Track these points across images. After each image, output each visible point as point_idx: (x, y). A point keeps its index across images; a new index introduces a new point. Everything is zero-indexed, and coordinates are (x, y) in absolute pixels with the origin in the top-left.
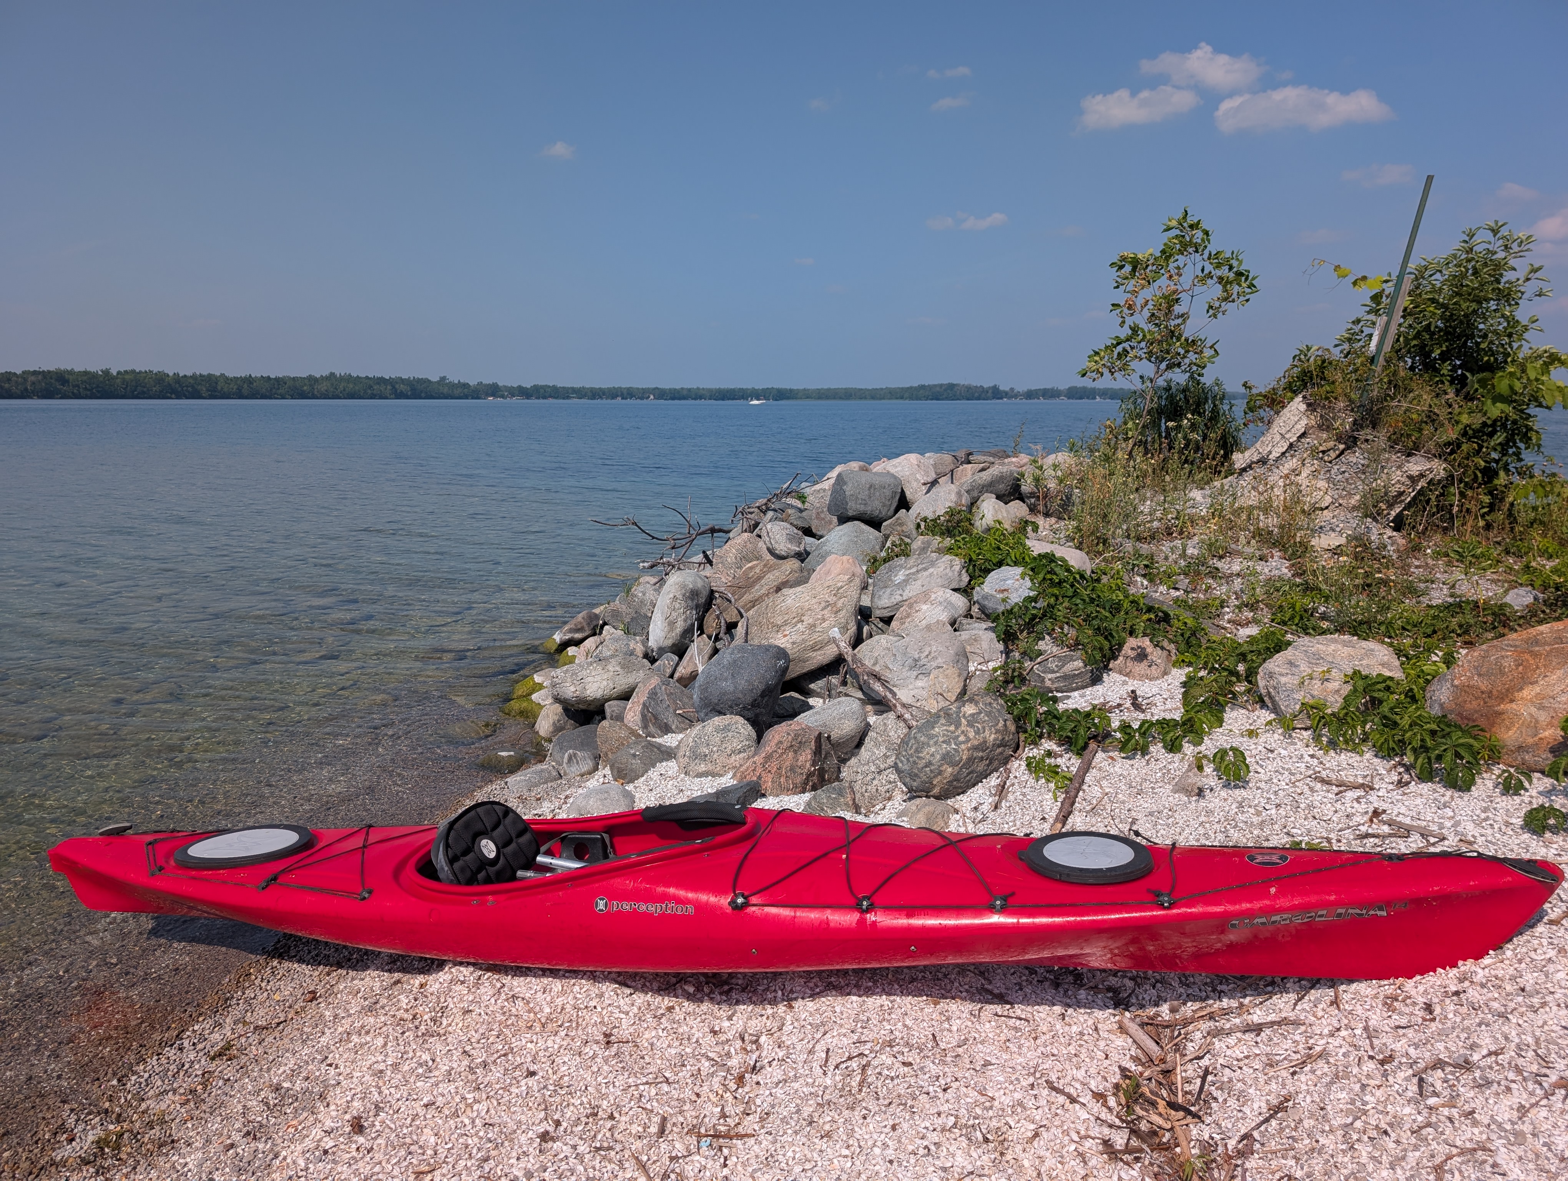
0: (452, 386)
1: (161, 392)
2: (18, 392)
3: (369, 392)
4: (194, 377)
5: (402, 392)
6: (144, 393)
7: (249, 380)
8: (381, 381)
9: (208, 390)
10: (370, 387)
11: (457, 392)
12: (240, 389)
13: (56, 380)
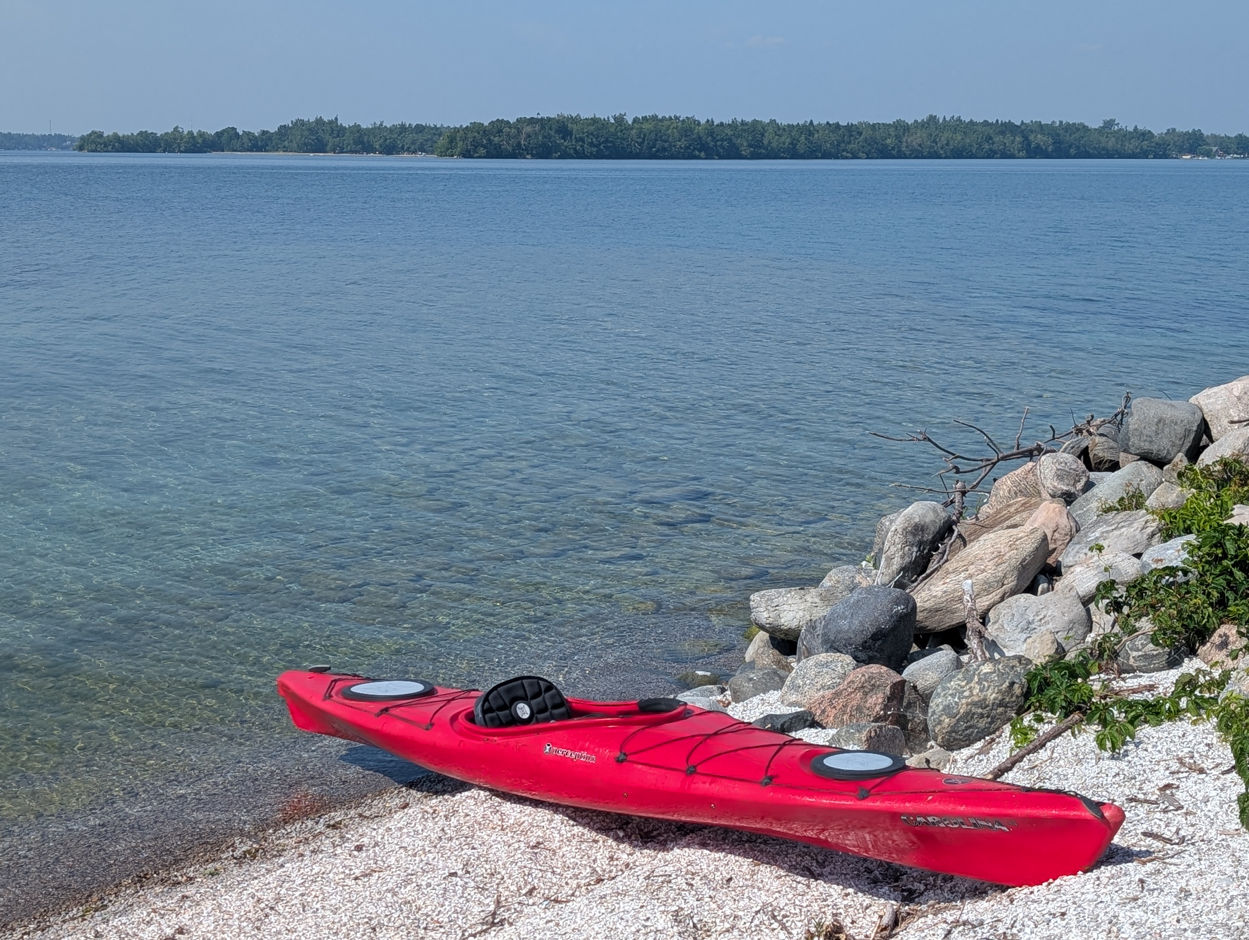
0: (1124, 136)
1: (687, 148)
2: (510, 149)
3: (986, 146)
4: (733, 126)
5: (1038, 146)
6: (664, 149)
7: (809, 129)
8: (1007, 128)
9: (750, 146)
10: (989, 138)
11: (1129, 146)
12: (793, 144)
13: (557, 132)
